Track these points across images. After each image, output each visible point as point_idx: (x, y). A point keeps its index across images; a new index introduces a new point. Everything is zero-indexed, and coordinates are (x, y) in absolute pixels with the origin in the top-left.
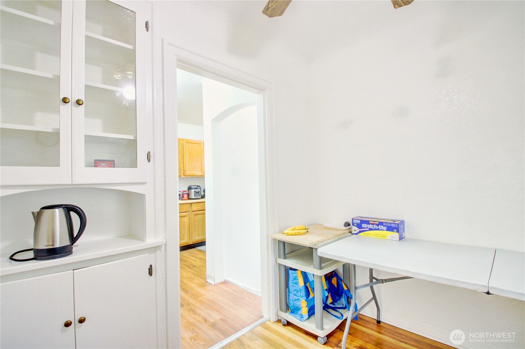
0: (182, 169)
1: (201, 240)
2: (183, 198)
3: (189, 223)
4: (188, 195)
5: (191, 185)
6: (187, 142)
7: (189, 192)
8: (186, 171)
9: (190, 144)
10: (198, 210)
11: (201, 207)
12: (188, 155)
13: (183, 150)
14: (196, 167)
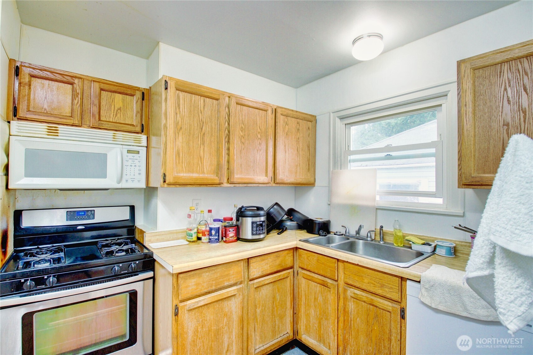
0: (226, 167)
1: (269, 350)
2: (225, 237)
3: (243, 312)
4: (238, 229)
6: (237, 104)
7: (239, 223)
8: (234, 173)
9: (244, 108)
10: (265, 273)
11: (270, 266)
12: (240, 134)
13: (229, 120)
14: (256, 162)
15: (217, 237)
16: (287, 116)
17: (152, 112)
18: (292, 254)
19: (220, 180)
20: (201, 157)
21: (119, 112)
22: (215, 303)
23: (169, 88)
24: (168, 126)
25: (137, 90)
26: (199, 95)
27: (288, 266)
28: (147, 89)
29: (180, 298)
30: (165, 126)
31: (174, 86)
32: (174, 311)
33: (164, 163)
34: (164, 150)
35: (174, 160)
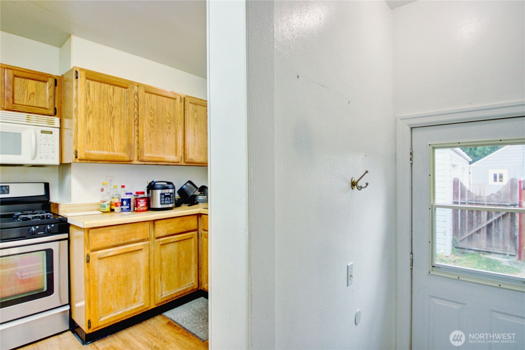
0: (136, 147)
1: (175, 296)
2: (137, 207)
3: (149, 263)
4: (148, 201)
5: (155, 181)
6: (146, 92)
7: (150, 195)
8: (143, 152)
9: (153, 96)
10: (170, 233)
11: (174, 228)
12: (149, 118)
13: (138, 106)
14: (165, 144)
15: (128, 207)
16: (195, 104)
17: (64, 97)
18: (196, 219)
19: (130, 157)
20: (111, 138)
21: (32, 97)
22: (123, 255)
23: (80, 78)
24: (79, 109)
25: (50, 77)
26: (108, 84)
27: (192, 229)
28: (59, 76)
29: (91, 248)
30: (76, 110)
31: (84, 76)
32: (86, 258)
33: (76, 142)
34: (75, 130)
35: (85, 138)
